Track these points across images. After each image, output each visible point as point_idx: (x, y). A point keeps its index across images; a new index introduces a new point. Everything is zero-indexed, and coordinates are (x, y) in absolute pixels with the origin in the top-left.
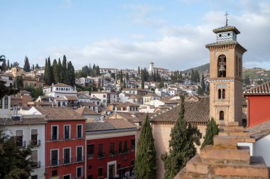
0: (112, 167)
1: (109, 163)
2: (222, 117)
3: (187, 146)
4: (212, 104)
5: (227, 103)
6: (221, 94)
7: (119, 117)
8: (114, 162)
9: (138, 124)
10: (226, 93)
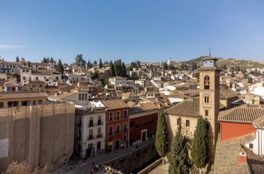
0: (144, 133)
1: (143, 131)
2: (207, 114)
3: (183, 151)
4: (201, 106)
5: (210, 106)
6: (207, 100)
7: (149, 101)
8: (146, 130)
9: (159, 106)
10: (210, 99)
